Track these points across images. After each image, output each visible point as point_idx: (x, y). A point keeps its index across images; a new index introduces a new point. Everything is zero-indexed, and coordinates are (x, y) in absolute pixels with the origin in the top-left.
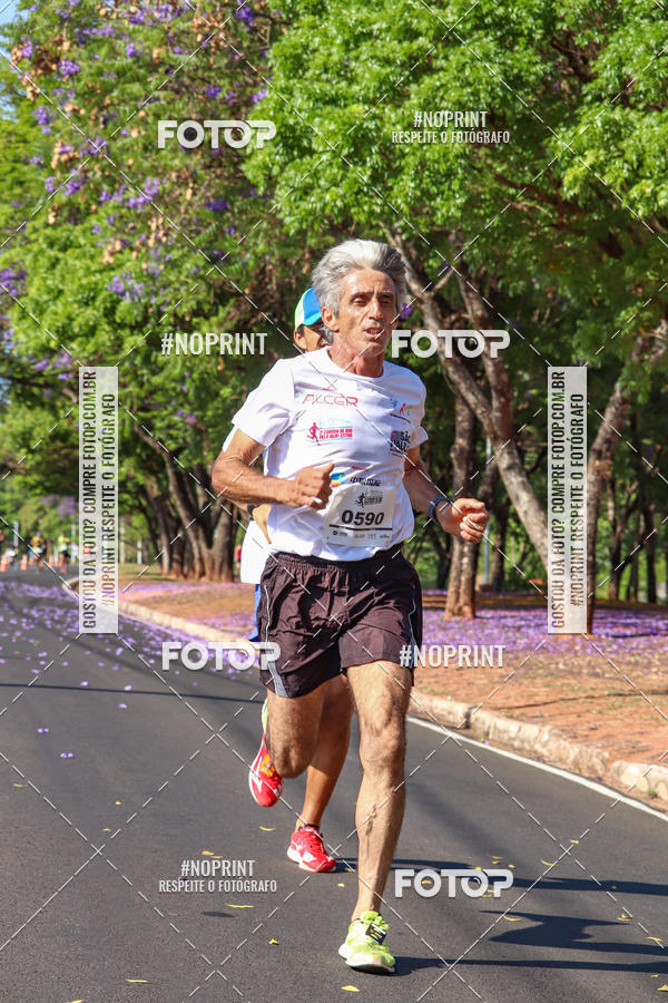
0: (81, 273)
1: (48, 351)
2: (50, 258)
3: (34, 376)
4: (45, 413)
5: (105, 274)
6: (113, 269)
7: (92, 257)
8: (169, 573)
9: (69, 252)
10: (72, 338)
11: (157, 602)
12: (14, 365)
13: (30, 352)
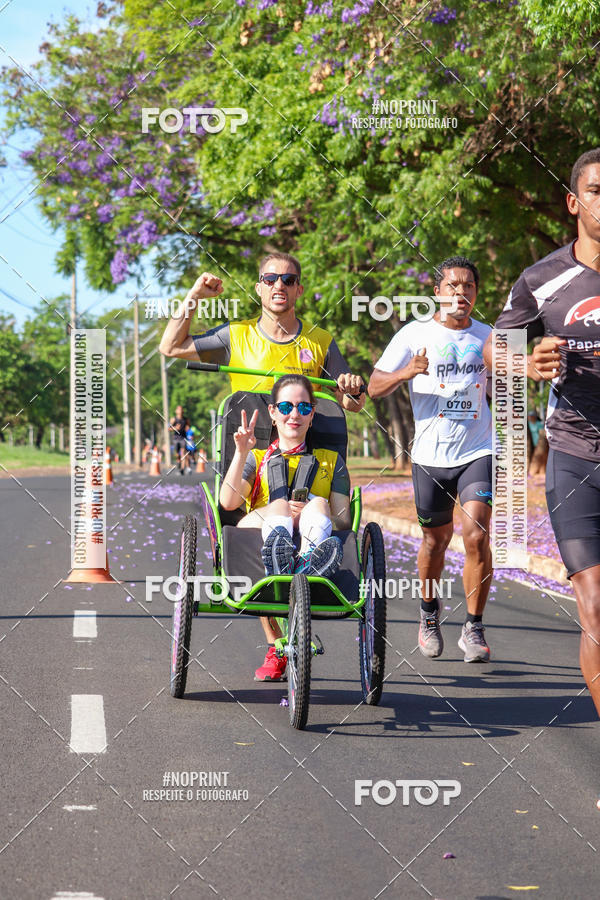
0: (283, 102)
1: (245, 201)
2: (244, 87)
3: (227, 232)
4: (244, 277)
5: (312, 103)
6: (323, 96)
7: (296, 82)
8: (404, 468)
9: (268, 77)
10: (274, 183)
11: (393, 505)
12: (204, 220)
13: (223, 202)
